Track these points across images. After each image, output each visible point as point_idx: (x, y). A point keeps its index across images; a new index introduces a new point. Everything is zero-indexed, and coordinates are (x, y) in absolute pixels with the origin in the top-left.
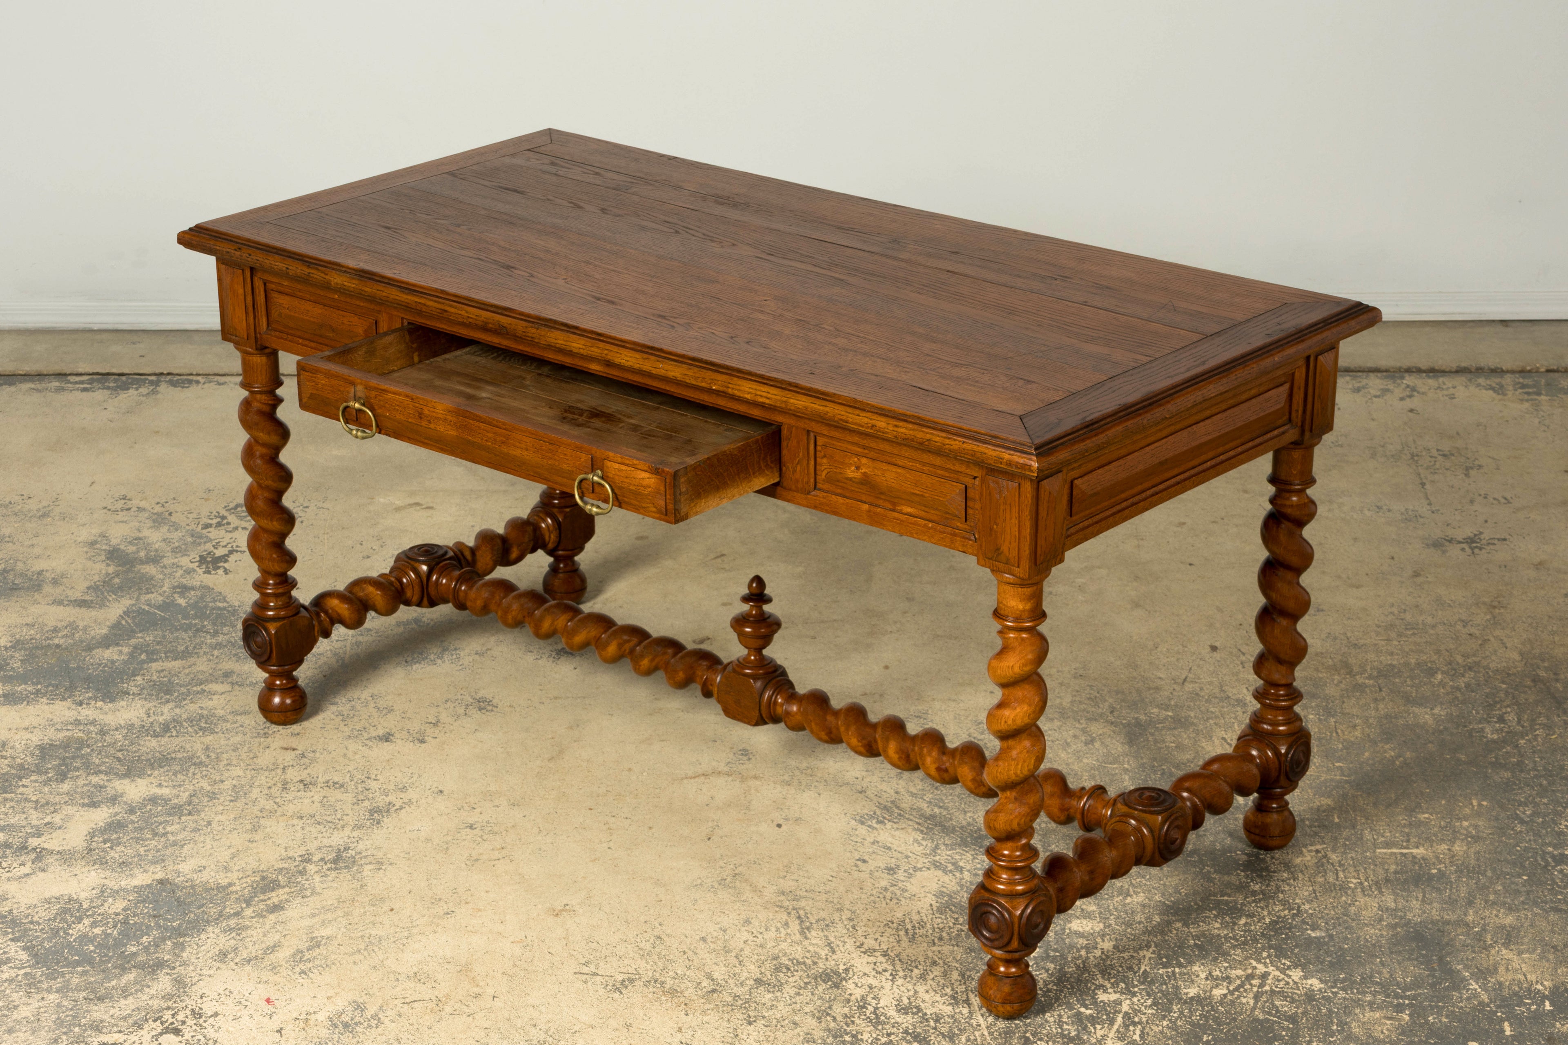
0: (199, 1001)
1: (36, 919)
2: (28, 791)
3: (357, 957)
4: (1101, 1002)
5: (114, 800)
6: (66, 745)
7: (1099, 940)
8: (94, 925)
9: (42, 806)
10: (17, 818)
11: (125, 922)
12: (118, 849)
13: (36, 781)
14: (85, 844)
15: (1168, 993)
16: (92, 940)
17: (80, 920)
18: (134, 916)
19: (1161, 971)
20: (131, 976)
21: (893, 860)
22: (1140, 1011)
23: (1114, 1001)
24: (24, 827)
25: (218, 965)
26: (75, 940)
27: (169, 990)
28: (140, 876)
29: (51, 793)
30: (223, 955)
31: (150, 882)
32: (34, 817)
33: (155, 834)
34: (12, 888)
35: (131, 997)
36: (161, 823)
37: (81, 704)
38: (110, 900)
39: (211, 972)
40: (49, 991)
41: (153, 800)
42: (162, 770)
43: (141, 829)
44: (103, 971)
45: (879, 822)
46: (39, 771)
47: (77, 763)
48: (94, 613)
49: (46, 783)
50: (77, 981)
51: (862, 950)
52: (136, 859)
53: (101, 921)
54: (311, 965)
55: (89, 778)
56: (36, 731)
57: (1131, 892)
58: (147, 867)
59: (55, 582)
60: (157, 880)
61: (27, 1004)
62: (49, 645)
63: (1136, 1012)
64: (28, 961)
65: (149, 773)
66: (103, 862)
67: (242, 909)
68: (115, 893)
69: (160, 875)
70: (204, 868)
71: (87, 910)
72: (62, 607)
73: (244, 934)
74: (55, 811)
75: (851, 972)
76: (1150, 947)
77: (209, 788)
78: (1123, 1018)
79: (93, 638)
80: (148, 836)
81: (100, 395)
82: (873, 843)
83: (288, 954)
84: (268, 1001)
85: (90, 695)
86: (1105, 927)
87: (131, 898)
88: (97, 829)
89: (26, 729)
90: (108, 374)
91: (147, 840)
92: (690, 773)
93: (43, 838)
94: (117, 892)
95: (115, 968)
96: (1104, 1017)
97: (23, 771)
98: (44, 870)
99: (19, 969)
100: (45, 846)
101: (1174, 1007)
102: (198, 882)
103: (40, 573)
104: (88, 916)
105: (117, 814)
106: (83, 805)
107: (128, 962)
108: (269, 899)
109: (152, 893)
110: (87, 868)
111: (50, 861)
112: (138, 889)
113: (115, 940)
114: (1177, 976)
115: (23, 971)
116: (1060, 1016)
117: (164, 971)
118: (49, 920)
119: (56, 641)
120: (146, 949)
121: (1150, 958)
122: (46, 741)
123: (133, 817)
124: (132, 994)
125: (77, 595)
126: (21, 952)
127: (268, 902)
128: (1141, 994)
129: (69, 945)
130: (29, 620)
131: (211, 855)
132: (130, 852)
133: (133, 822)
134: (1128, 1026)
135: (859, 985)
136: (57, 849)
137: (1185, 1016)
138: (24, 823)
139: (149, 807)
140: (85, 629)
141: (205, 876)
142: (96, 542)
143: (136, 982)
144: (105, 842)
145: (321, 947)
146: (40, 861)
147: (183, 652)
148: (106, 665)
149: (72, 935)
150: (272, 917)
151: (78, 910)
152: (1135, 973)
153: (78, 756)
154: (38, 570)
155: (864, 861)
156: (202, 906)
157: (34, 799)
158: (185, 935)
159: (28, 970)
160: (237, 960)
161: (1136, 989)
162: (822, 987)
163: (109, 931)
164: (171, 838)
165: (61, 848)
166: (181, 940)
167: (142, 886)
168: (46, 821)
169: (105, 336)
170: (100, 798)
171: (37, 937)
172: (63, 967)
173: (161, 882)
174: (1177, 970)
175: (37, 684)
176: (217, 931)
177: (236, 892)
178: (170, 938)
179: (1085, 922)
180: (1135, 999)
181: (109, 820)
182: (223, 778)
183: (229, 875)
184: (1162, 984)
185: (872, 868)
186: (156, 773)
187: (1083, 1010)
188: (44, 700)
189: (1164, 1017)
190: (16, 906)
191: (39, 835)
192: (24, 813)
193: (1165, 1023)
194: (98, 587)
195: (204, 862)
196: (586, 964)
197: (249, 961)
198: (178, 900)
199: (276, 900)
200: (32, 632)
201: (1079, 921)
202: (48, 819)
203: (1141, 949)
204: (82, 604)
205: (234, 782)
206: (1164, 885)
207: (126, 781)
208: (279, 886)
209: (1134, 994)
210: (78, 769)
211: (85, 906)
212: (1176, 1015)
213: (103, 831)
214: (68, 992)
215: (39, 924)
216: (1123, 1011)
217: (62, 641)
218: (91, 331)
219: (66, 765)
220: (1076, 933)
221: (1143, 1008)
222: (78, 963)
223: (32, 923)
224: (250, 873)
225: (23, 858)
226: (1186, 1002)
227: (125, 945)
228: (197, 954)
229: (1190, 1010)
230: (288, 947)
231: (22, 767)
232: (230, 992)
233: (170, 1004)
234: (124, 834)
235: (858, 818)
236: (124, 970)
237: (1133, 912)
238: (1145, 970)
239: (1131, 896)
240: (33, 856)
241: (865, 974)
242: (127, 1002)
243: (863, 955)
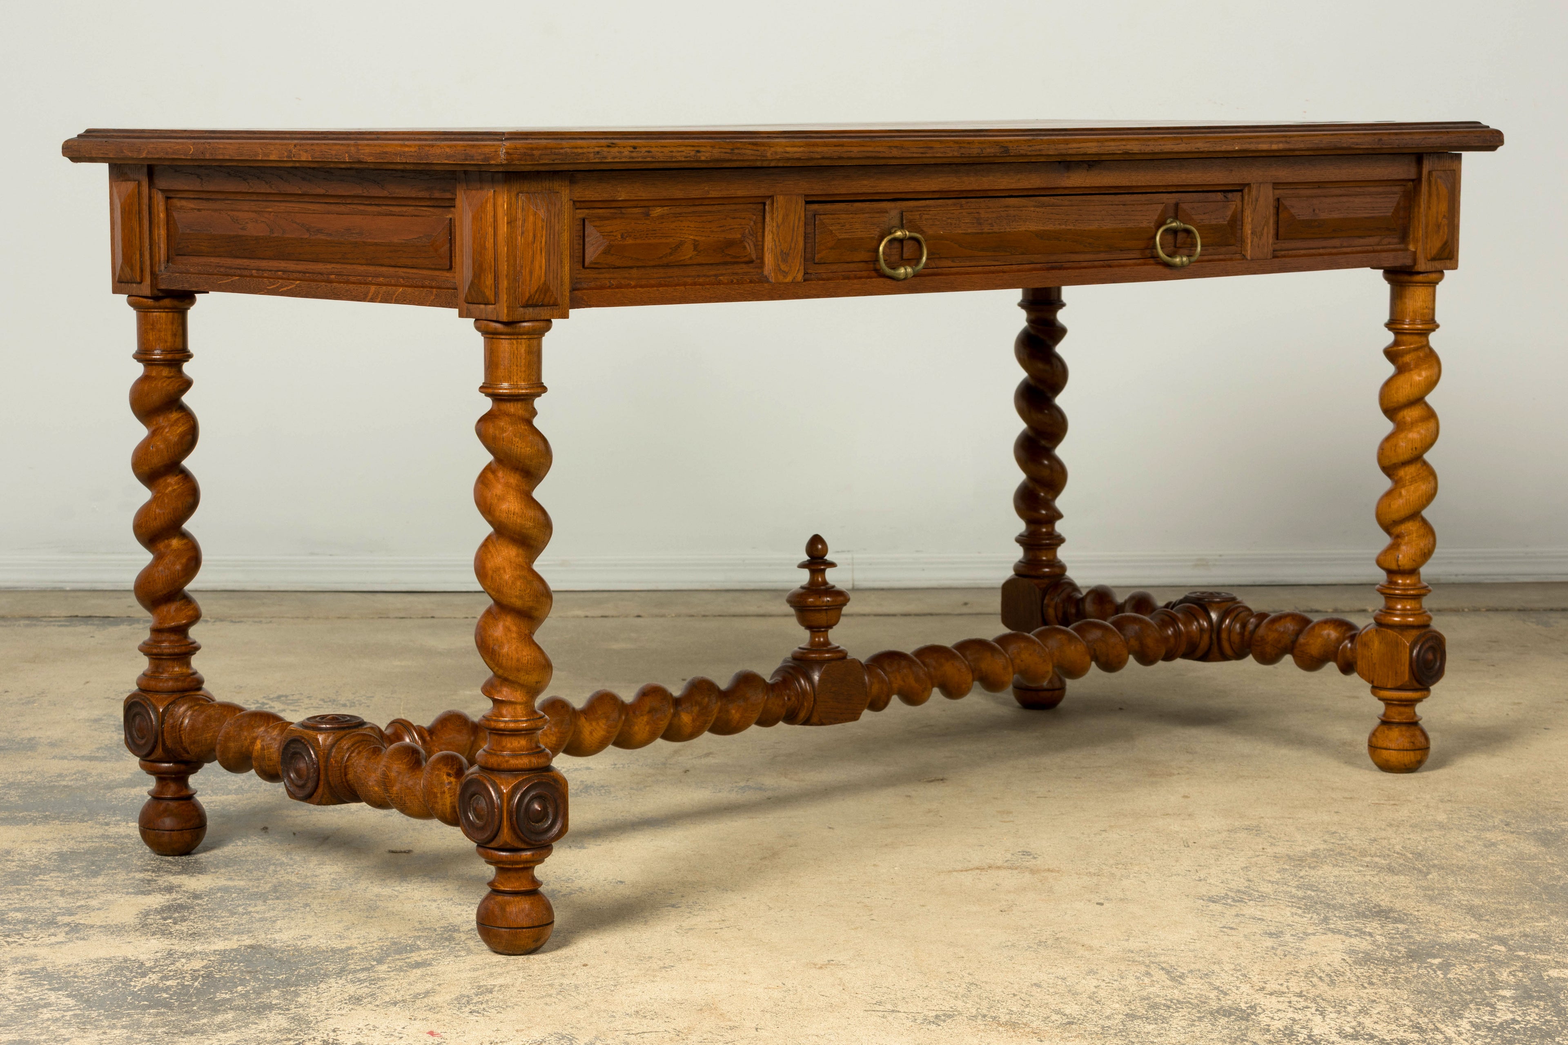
0: (332, 1034)
1: (81, 973)
2: (51, 884)
3: (548, 1000)
5: (170, 889)
6: (94, 852)
8: (165, 978)
9: (69, 894)
10: (37, 902)
11: (209, 976)
12: (184, 924)
13: (58, 877)
14: (137, 921)
16: (167, 989)
17: (144, 975)
18: (220, 971)
20: (230, 1015)
21: (1272, 928)
24: (50, 908)
25: (351, 1007)
26: (139, 990)
27: (285, 1025)
28: (221, 943)
29: (81, 885)
30: (356, 1000)
31: (235, 947)
32: (62, 902)
33: (233, 914)
34: (43, 952)
35: (232, 1032)
36: (239, 905)
37: (107, 824)
38: (183, 960)
39: (343, 1012)
40: (114, 1027)
41: (226, 889)
42: (230, 869)
43: (213, 910)
44: (186, 1012)
45: (1237, 901)
46: (59, 869)
47: (114, 864)
48: (108, 764)
49: (71, 878)
50: (151, 1020)
51: (1265, 992)
52: (212, 931)
53: (173, 975)
54: (484, 1006)
55: (132, 875)
56: (49, 843)
58: (229, 936)
59: (52, 745)
60: (245, 946)
61: (83, 1037)
62: (54, 786)
64: (76, 1005)
65: (213, 870)
66: (165, 933)
67: (373, 966)
68: (189, 956)
69: (248, 942)
70: (310, 937)
71: (151, 968)
72: (66, 761)
73: (380, 984)
74: (89, 897)
75: (1258, 1008)
77: (299, 881)
79: (112, 781)
80: (223, 915)
81: (82, 629)
82: (1237, 915)
83: (448, 998)
84: (431, 1033)
85: (118, 818)
87: (212, 959)
88: (150, 910)
89: (37, 841)
90: (90, 617)
91: (223, 917)
92: (959, 868)
93: (77, 917)
94: (192, 955)
95: (204, 1009)
97: (37, 870)
98: (83, 939)
99: (64, 1011)
100: (82, 922)
102: (303, 947)
103: (30, 740)
104: (154, 972)
105: (175, 899)
106: (128, 893)
107: (221, 1005)
108: (408, 958)
109: (241, 956)
110: (144, 938)
111: (91, 932)
112: (223, 953)
113: (196, 988)
115: (71, 1013)
117: (274, 1012)
118: (100, 975)
119: (64, 783)
120: (245, 996)
122: (65, 849)
123: (200, 902)
124: (233, 1029)
125: (85, 752)
126: (64, 999)
127: (407, 960)
129: (133, 994)
130: (25, 769)
131: (315, 927)
132: (201, 926)
133: (198, 905)
135: (1276, 1018)
136: (99, 924)
138: (49, 905)
139: (219, 895)
140: (101, 775)
141: (312, 943)
142: (101, 719)
143: (235, 1020)
144: (165, 919)
145: (495, 993)
146: (77, 932)
147: (235, 789)
148: (134, 799)
149: (135, 987)
150: (419, 972)
151: (140, 967)
153: (112, 860)
154: (28, 737)
155: (1232, 929)
156: (316, 964)
157: (59, 889)
158: (296, 986)
159: (79, 1012)
160: (377, 1003)
162: (1223, 1021)
163: (186, 983)
164: (258, 916)
165: (104, 923)
166: (292, 989)
167: (225, 950)
168: (78, 904)
169: (80, 594)
170: (150, 888)
171: (86, 988)
172: (129, 1009)
173: (251, 947)
175: (45, 812)
176: (340, 982)
177: (360, 954)
178: (275, 988)
181: (168, 904)
182: (317, 873)
183: (346, 941)
185: (1246, 933)
186: (223, 871)
188: (57, 822)
190: (50, 965)
191: (71, 914)
192: (46, 899)
194: (110, 748)
195: (308, 933)
196: (880, 1003)
197: (395, 1004)
198: (280, 960)
199: (419, 959)
200: (29, 777)
202: (82, 903)
204: (91, 759)
205: (332, 876)
207: (184, 877)
208: (419, 949)
210: (115, 869)
211: (148, 964)
213: (157, 912)
214: (139, 1027)
215: (86, 978)
217: (70, 783)
218: (62, 590)
219: (98, 866)
222: (149, 1007)
223: (75, 977)
224: (376, 939)
225: (53, 931)
227: (214, 993)
228: (319, 998)
230: (446, 993)
231: (36, 867)
232: (374, 1026)
233: (290, 1036)
234: (191, 913)
235: (1205, 898)
236: (215, 1011)
240: (67, 929)
241: (1279, 1010)
242: (227, 1035)
243: (1268, 996)
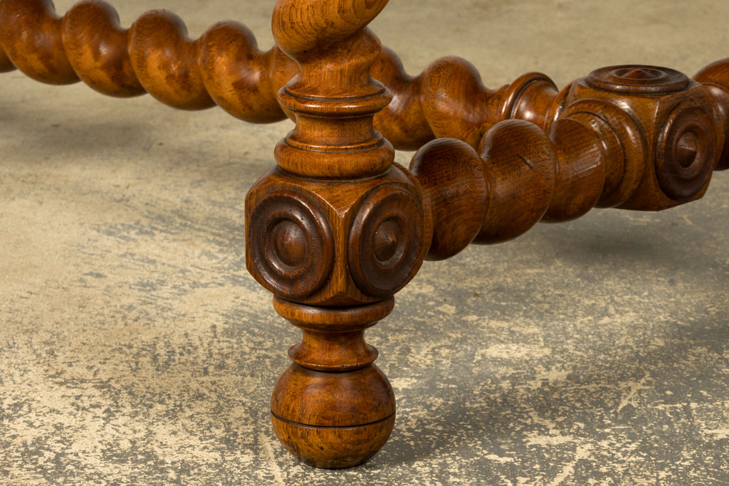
4: (531, 446)
7: (540, 368)
15: (673, 434)
19: (660, 407)
21: (156, 275)
22: (612, 458)
23: (560, 446)
45: (141, 232)
51: (58, 380)
57: (612, 310)
63: (603, 460)
76: (642, 377)
78: (575, 468)
86: (554, 352)
96: (537, 466)
101: (685, 454)
114: (694, 412)
116: (444, 465)
121: (640, 392)
128: (616, 436)
134: (586, 478)
135: (37, 424)
137: (706, 466)
152: (607, 409)
155: (99, 276)
161: (607, 430)
174: (693, 405)
179: (514, 347)
180: (604, 444)
184: (661, 424)
185: (112, 284)
187: (493, 457)
189: (662, 467)
193: (663, 474)
201: (503, 346)
203: (623, 378)
206: (677, 303)
209: (604, 437)
212: (687, 463)
216: (577, 458)
220: (494, 360)
221: (619, 454)
226: (709, 446)
229: (717, 457)
235: (103, 228)
237: (611, 335)
238: (629, 405)
239: (609, 316)
241: (52, 411)
243: (56, 386)
